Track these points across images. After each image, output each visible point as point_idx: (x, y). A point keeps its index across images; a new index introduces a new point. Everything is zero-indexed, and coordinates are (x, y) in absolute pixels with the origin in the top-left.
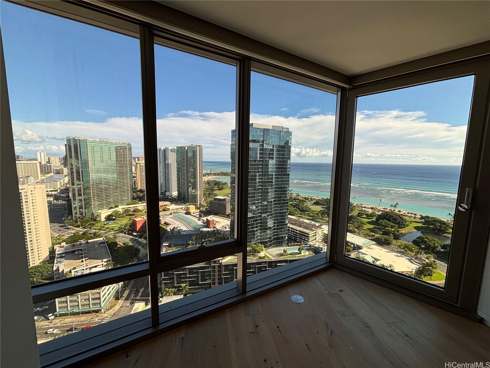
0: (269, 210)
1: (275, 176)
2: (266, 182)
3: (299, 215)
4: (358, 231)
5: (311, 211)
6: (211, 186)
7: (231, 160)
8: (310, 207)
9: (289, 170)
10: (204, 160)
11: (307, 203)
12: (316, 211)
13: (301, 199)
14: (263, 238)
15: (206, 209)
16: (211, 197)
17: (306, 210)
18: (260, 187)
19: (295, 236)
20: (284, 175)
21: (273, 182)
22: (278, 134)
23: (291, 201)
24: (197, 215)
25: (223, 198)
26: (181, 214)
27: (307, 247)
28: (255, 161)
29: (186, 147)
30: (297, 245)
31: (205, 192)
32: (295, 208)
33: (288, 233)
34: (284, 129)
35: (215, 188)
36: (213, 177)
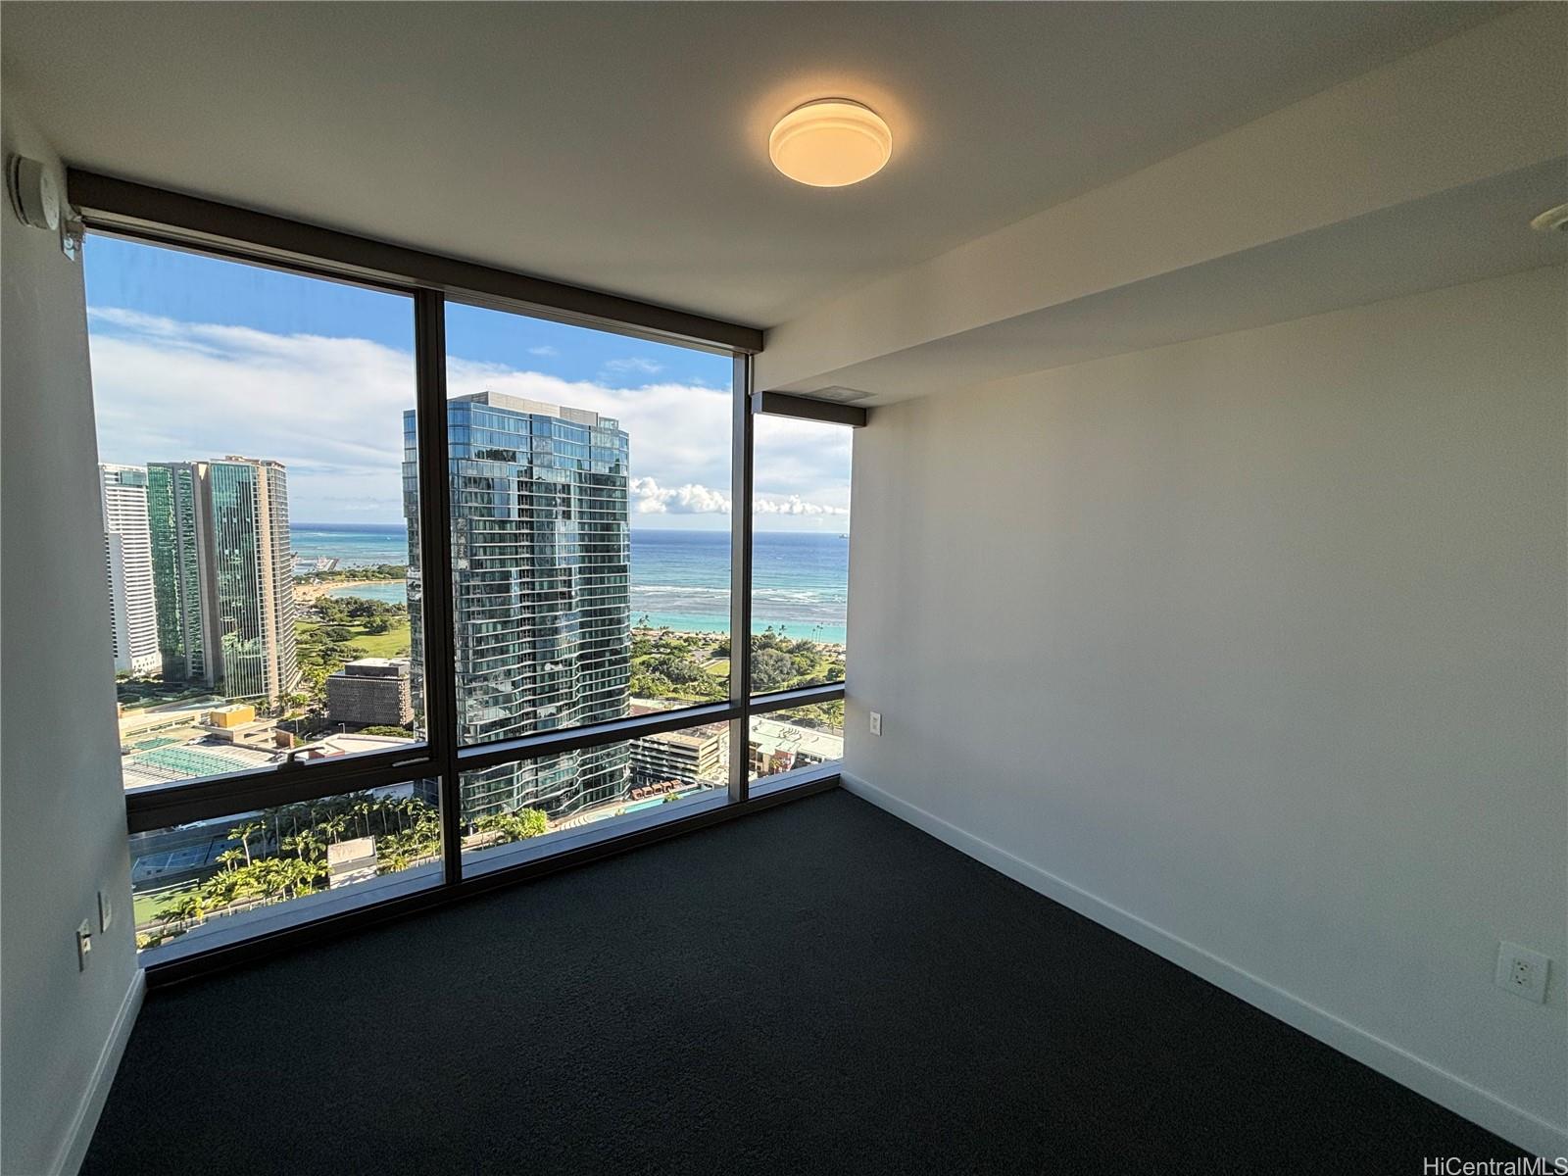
0: (561, 691)
1: (580, 573)
2: (547, 597)
3: (671, 695)
4: (828, 721)
5: (705, 677)
6: (333, 620)
7: (406, 519)
8: (701, 666)
9: (626, 553)
10: (292, 520)
11: (693, 655)
12: (720, 676)
13: (674, 643)
14: (546, 788)
15: (312, 711)
16: (332, 662)
17: (689, 676)
18: (524, 616)
19: (657, 762)
20: (611, 570)
21: (573, 593)
22: (583, 436)
23: (645, 654)
24: (266, 741)
25: (387, 665)
26: (179, 746)
27: (689, 790)
28: (502, 524)
29: (202, 469)
30: (659, 790)
31: (308, 646)
32: (657, 674)
33: (632, 756)
34: (602, 423)
35: (353, 629)
36: (345, 584)
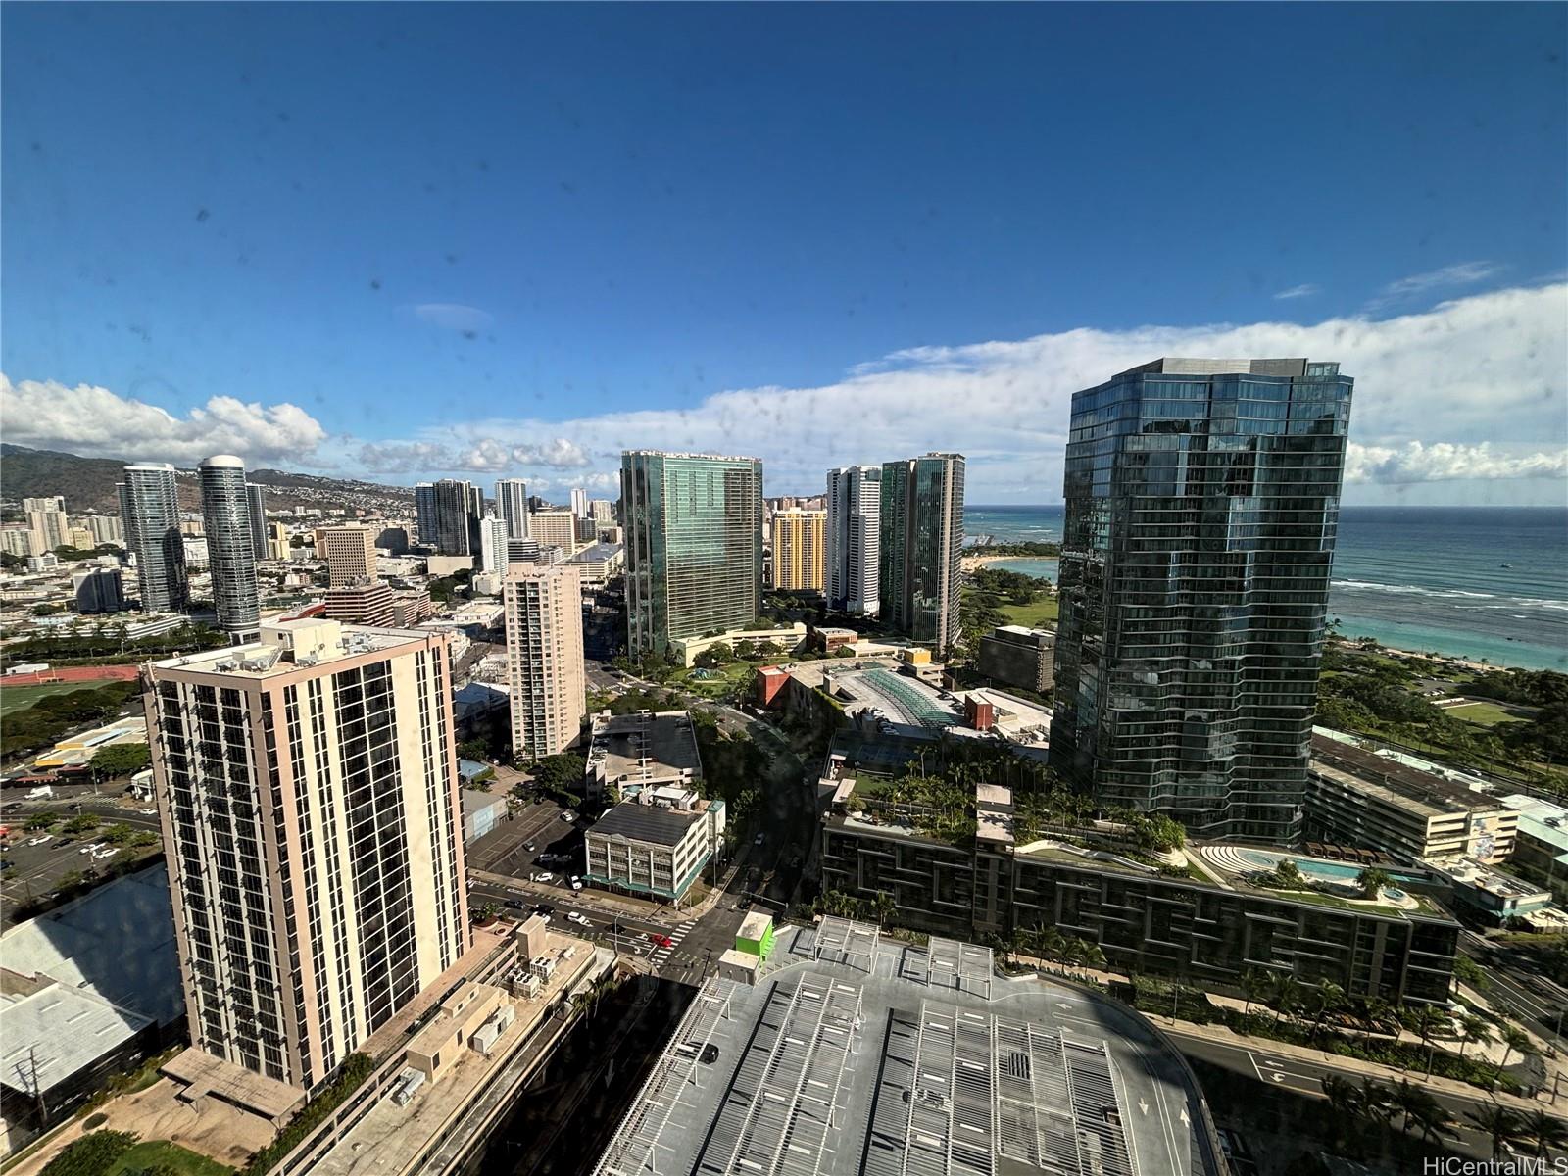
0: (1217, 696)
1: (1257, 561)
2: (1210, 586)
3: (1372, 732)
5: (1442, 720)
6: (987, 589)
7: (1065, 500)
8: (1436, 703)
9: (1329, 537)
10: (966, 503)
12: (1474, 725)
13: (1385, 662)
14: (1185, 799)
15: (967, 663)
16: (984, 624)
17: (1411, 713)
18: (1181, 605)
19: (1345, 815)
20: (1303, 558)
21: (1246, 584)
22: (1281, 390)
23: (1332, 669)
24: (936, 680)
25: (1029, 635)
28: (1166, 503)
29: (913, 464)
30: (1351, 856)
31: (967, 608)
32: (1352, 699)
33: (1307, 797)
34: (1313, 370)
35: (1001, 598)
36: (998, 558)
